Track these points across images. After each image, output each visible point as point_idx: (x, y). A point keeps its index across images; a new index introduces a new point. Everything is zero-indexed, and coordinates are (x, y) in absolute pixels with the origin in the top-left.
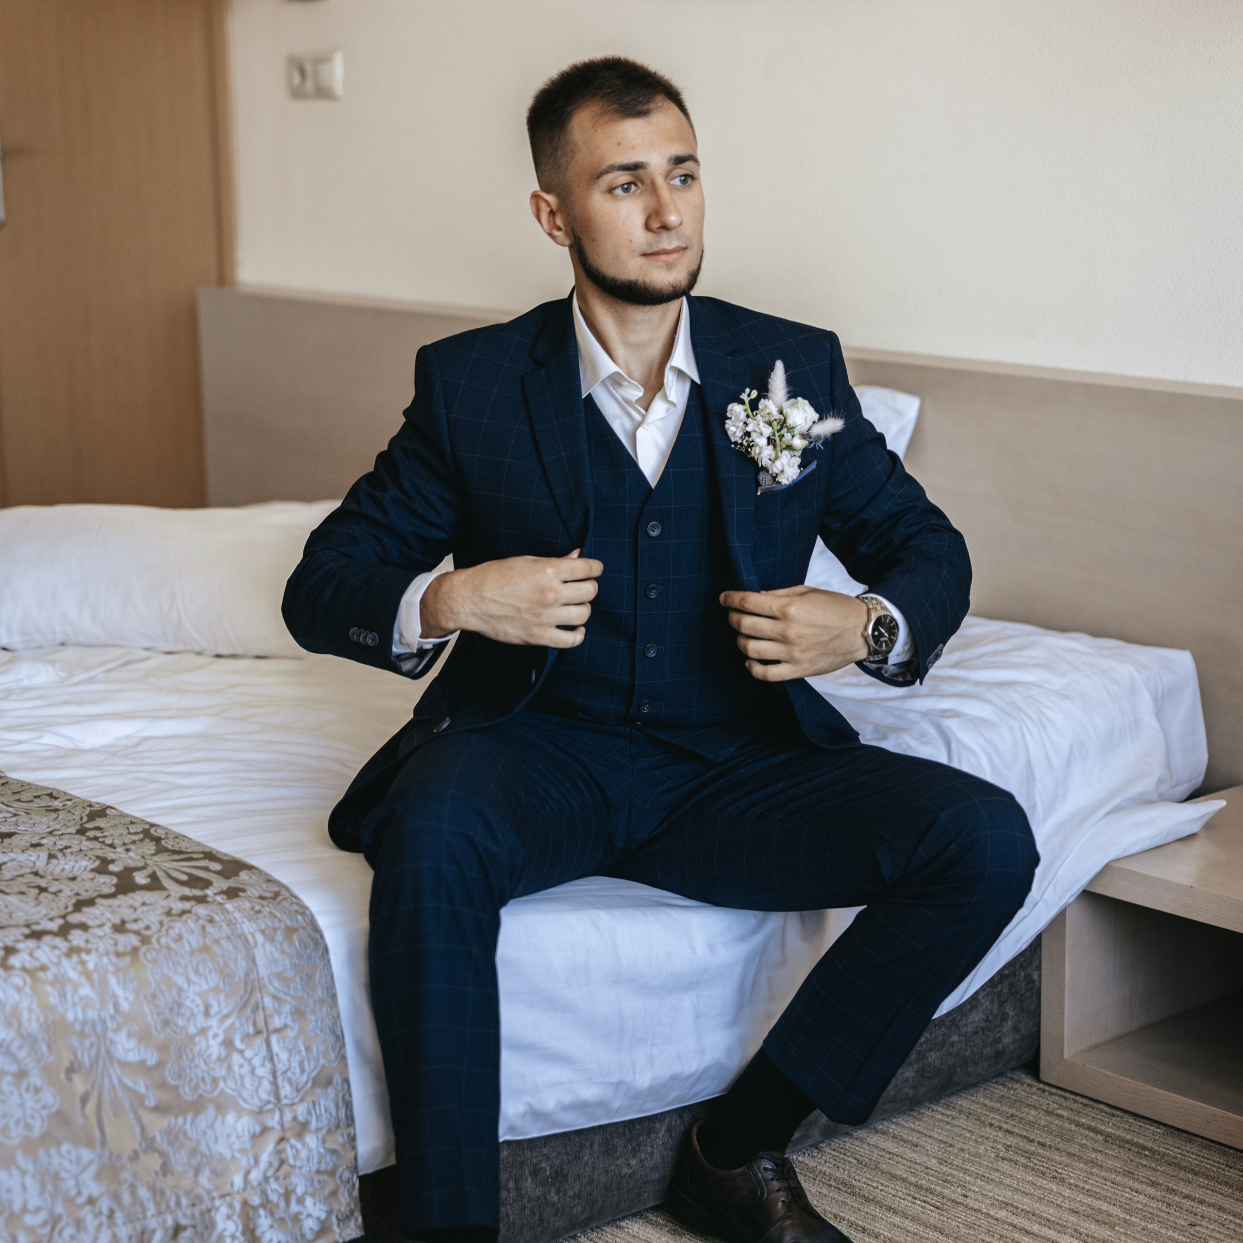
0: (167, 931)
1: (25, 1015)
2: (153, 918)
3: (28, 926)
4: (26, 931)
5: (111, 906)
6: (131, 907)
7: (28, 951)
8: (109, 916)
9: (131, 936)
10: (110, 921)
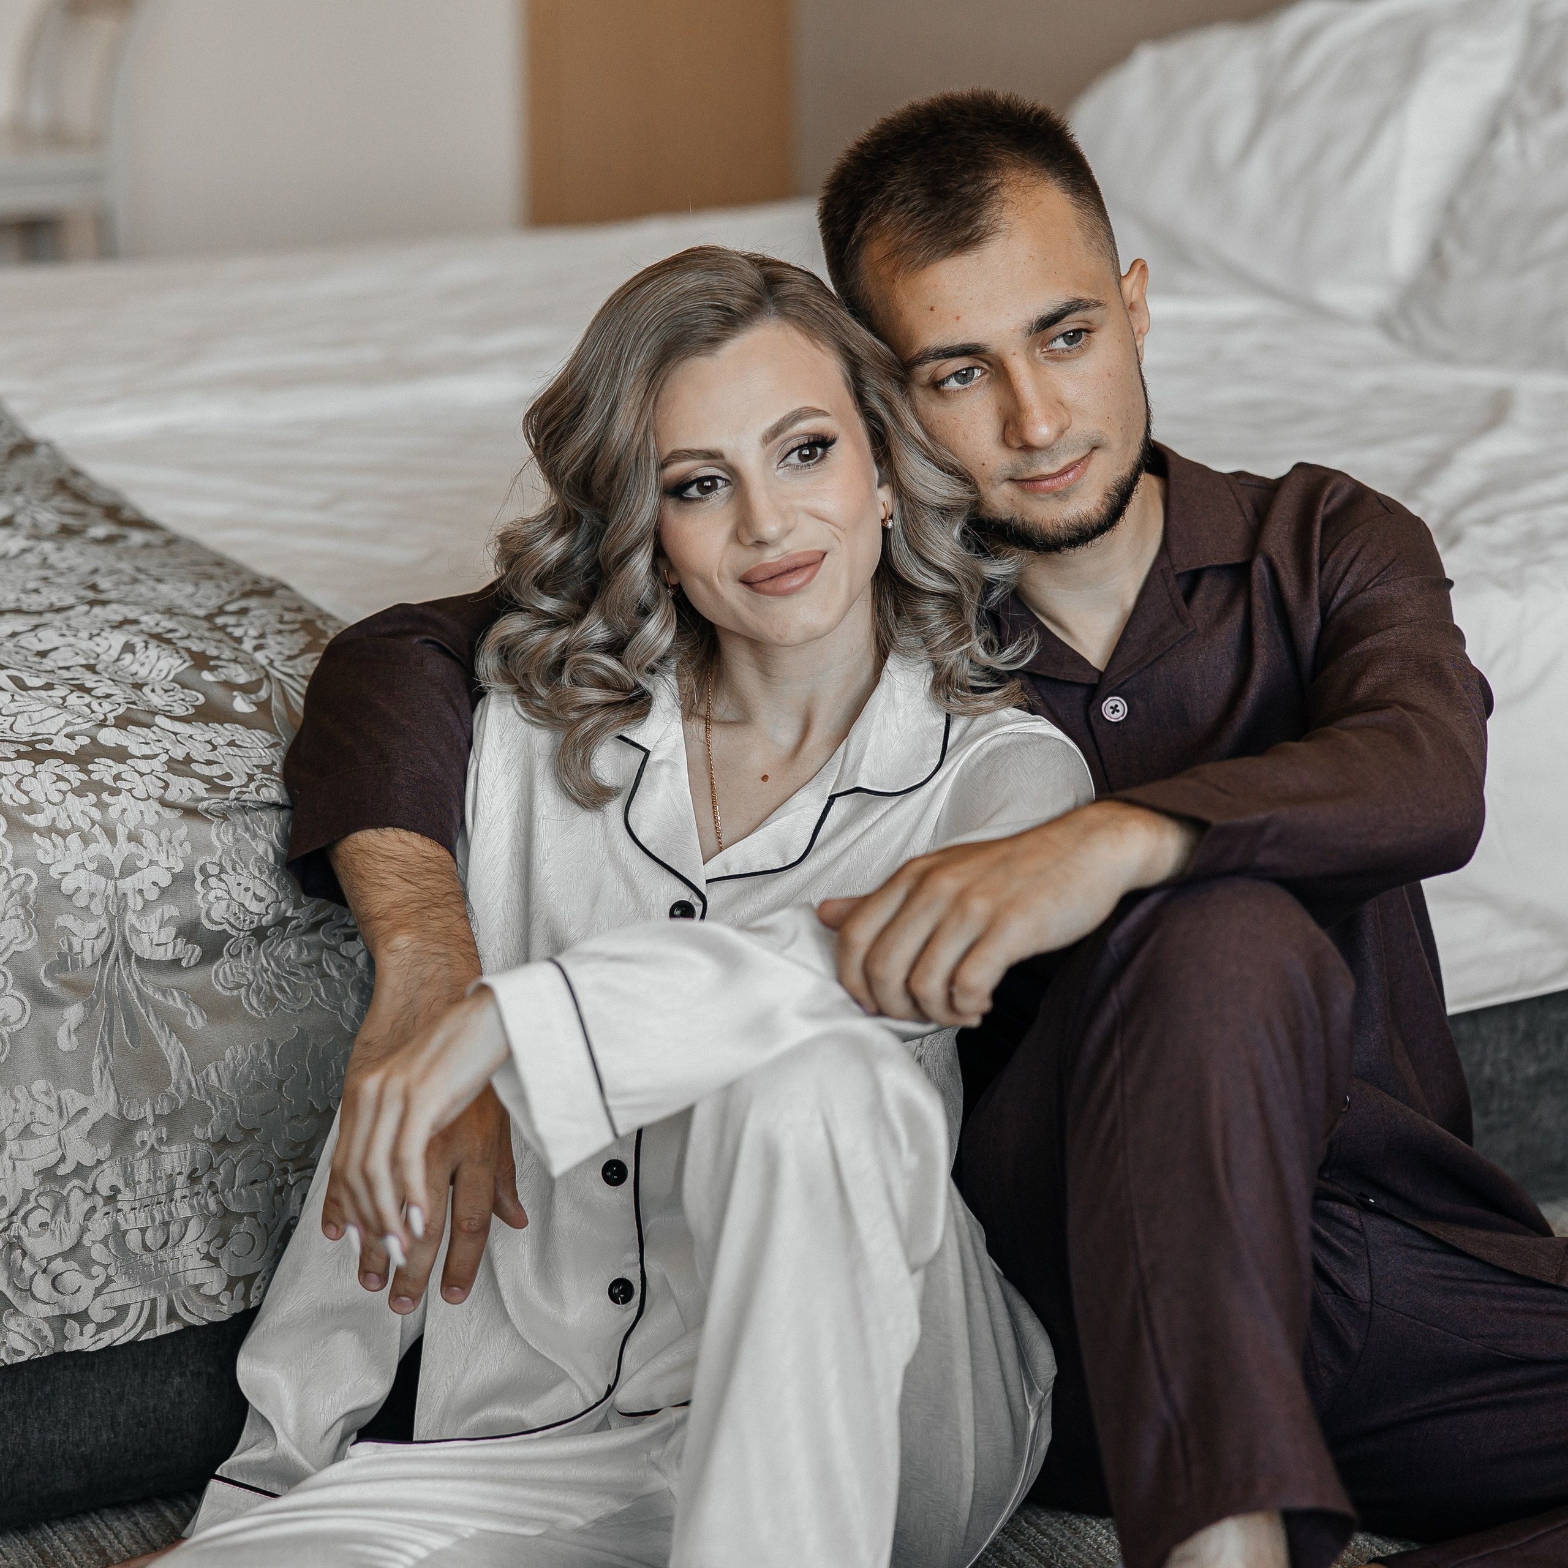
2: (237, 768)
5: (176, 734)
6: (209, 742)
7: (14, 779)
8: (169, 747)
9: (195, 781)
10: (167, 753)
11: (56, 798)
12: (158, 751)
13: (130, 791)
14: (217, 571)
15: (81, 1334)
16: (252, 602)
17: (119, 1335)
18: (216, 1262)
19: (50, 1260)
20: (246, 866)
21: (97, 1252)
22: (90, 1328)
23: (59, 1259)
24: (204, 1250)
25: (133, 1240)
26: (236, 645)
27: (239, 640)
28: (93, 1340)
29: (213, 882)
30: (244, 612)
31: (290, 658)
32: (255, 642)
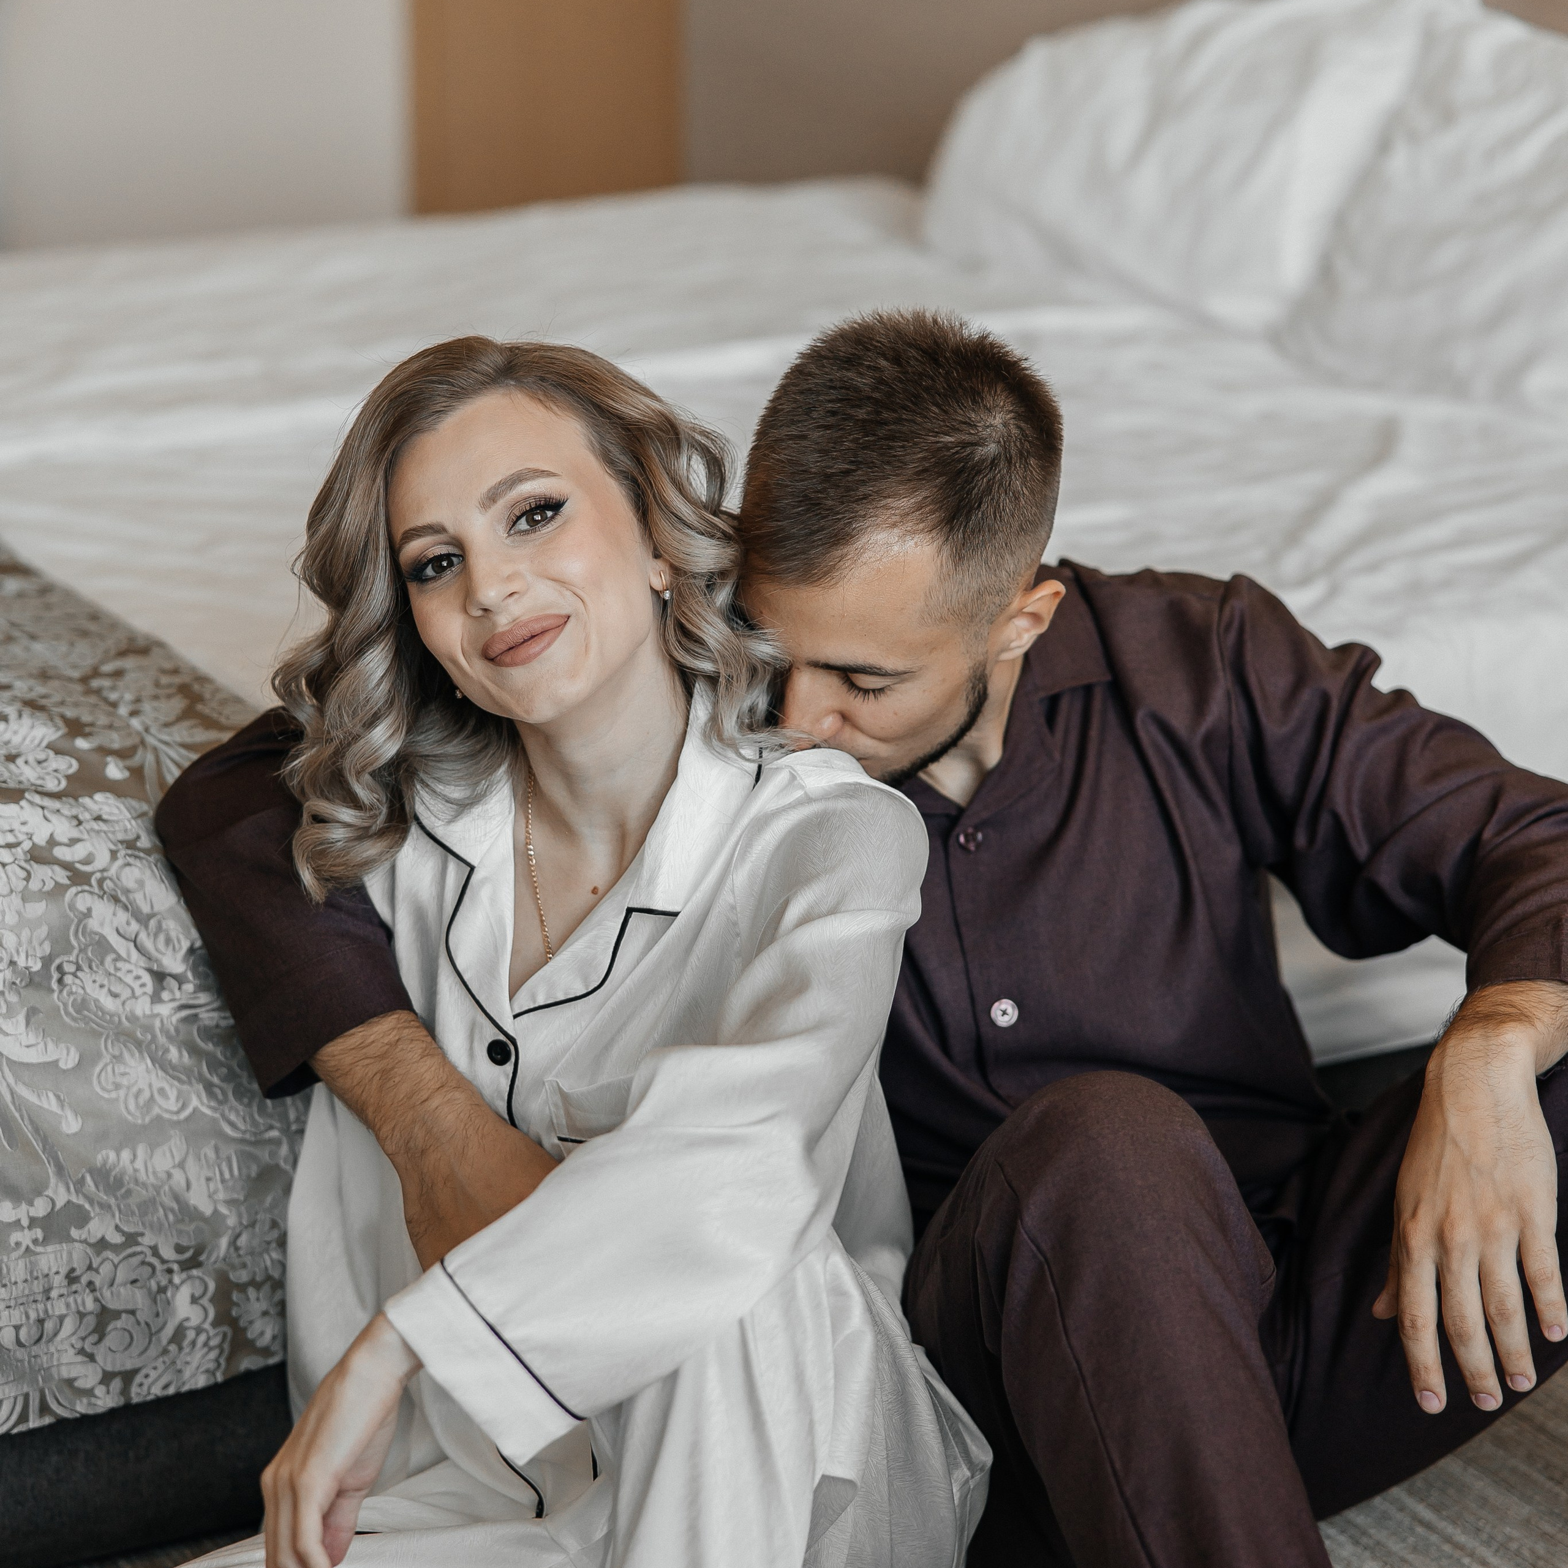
5: (45, 811)
6: (76, 817)
8: (35, 829)
9: (57, 868)
10: (30, 839)
12: (22, 837)
14: (92, 627)
16: (129, 663)
18: (91, 1358)
20: (102, 963)
24: (79, 1345)
26: (111, 709)
27: (114, 705)
29: (68, 979)
30: (118, 674)
31: (167, 725)
32: (130, 708)
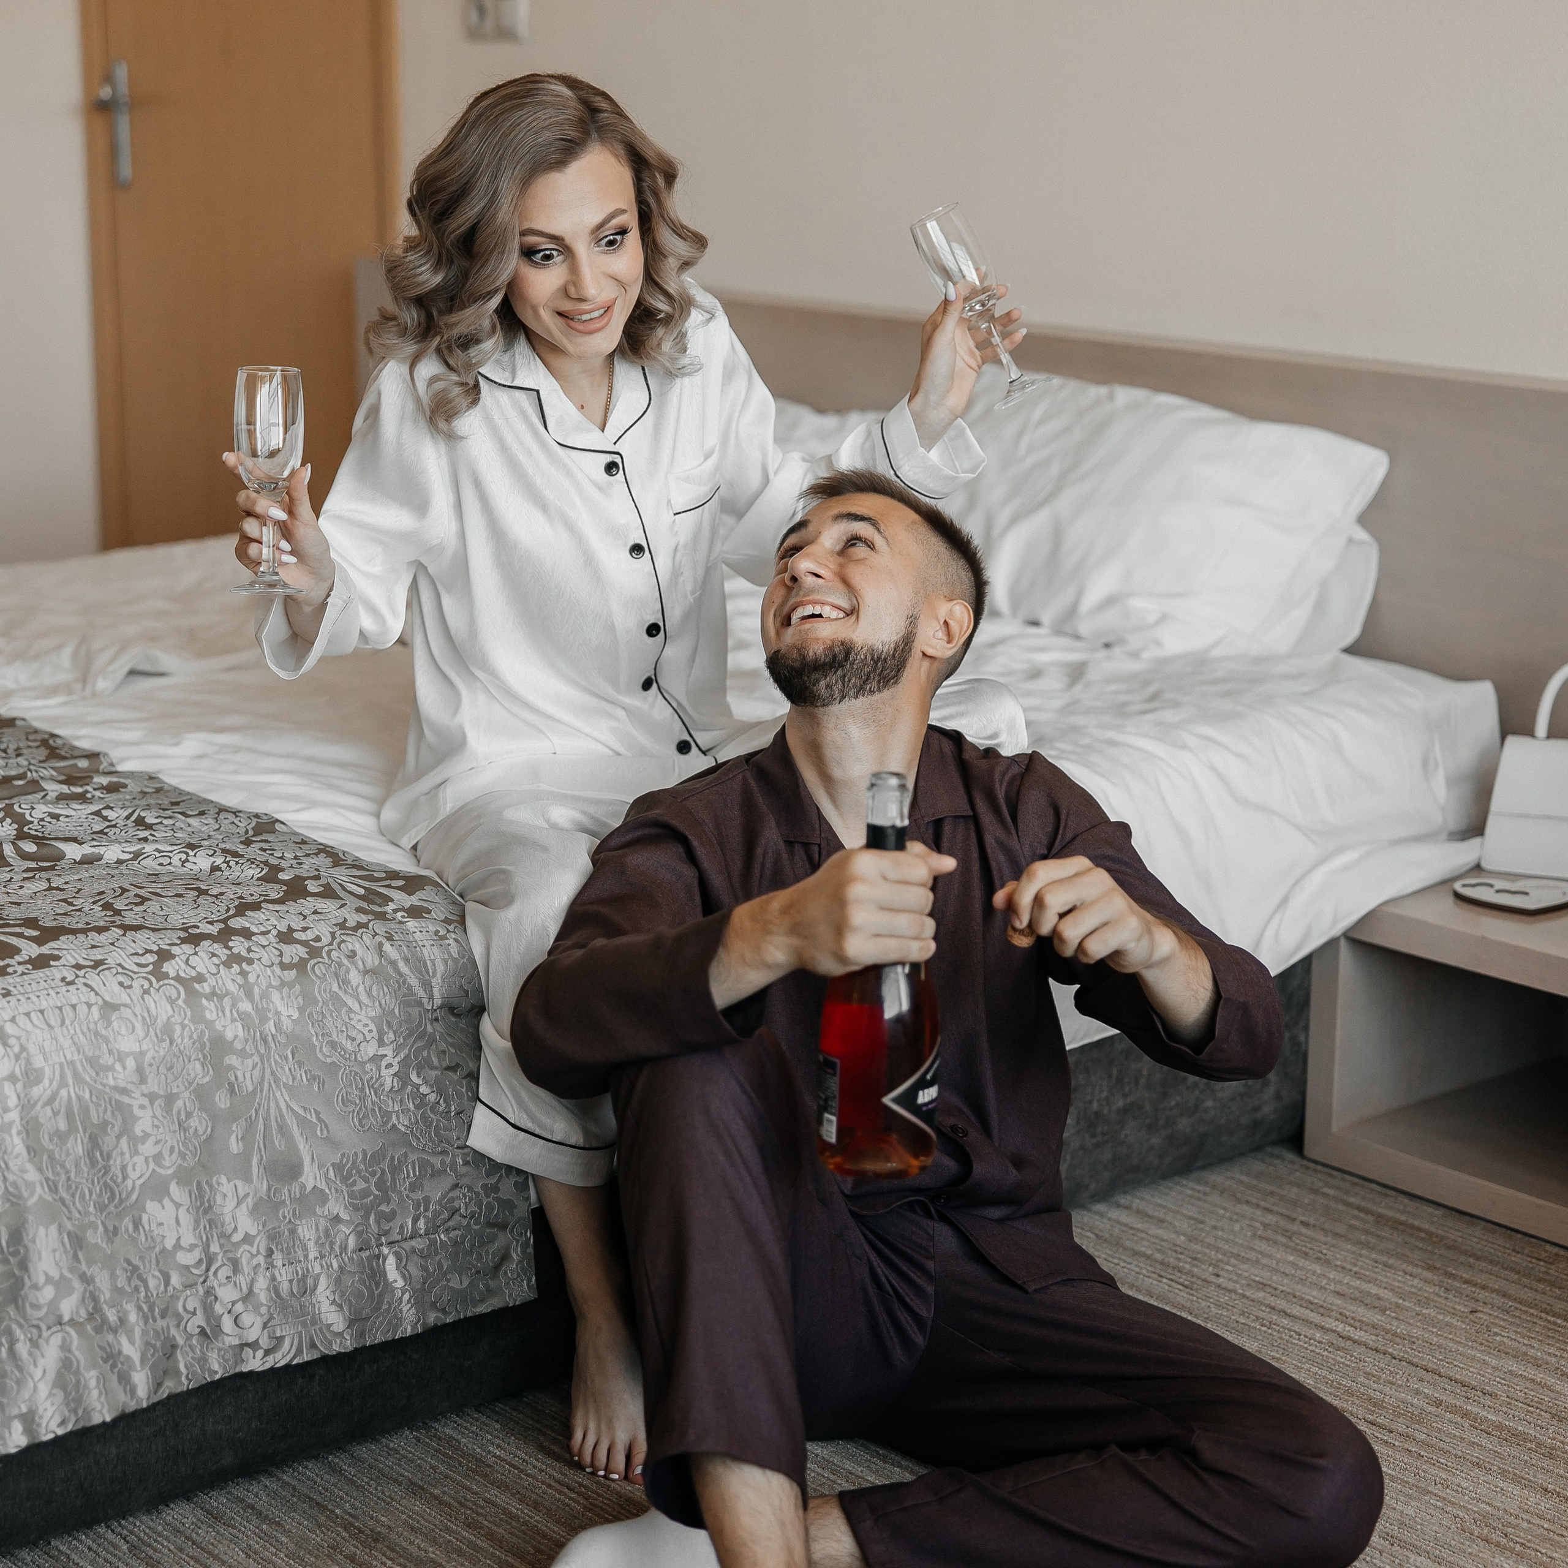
0: (339, 945)
1: (178, 1030)
2: (323, 930)
3: (185, 930)
4: (183, 934)
5: (277, 912)
6: (301, 914)
7: (184, 957)
8: (276, 923)
9: (298, 946)
10: (276, 928)
11: (214, 970)
12: (269, 927)
13: (259, 960)
15: (254, 1357)
17: (280, 1359)
18: (340, 1305)
19: (234, 1303)
21: (263, 1297)
22: (260, 1353)
23: (240, 1302)
24: (332, 1298)
25: (285, 1287)
28: (261, 1362)
